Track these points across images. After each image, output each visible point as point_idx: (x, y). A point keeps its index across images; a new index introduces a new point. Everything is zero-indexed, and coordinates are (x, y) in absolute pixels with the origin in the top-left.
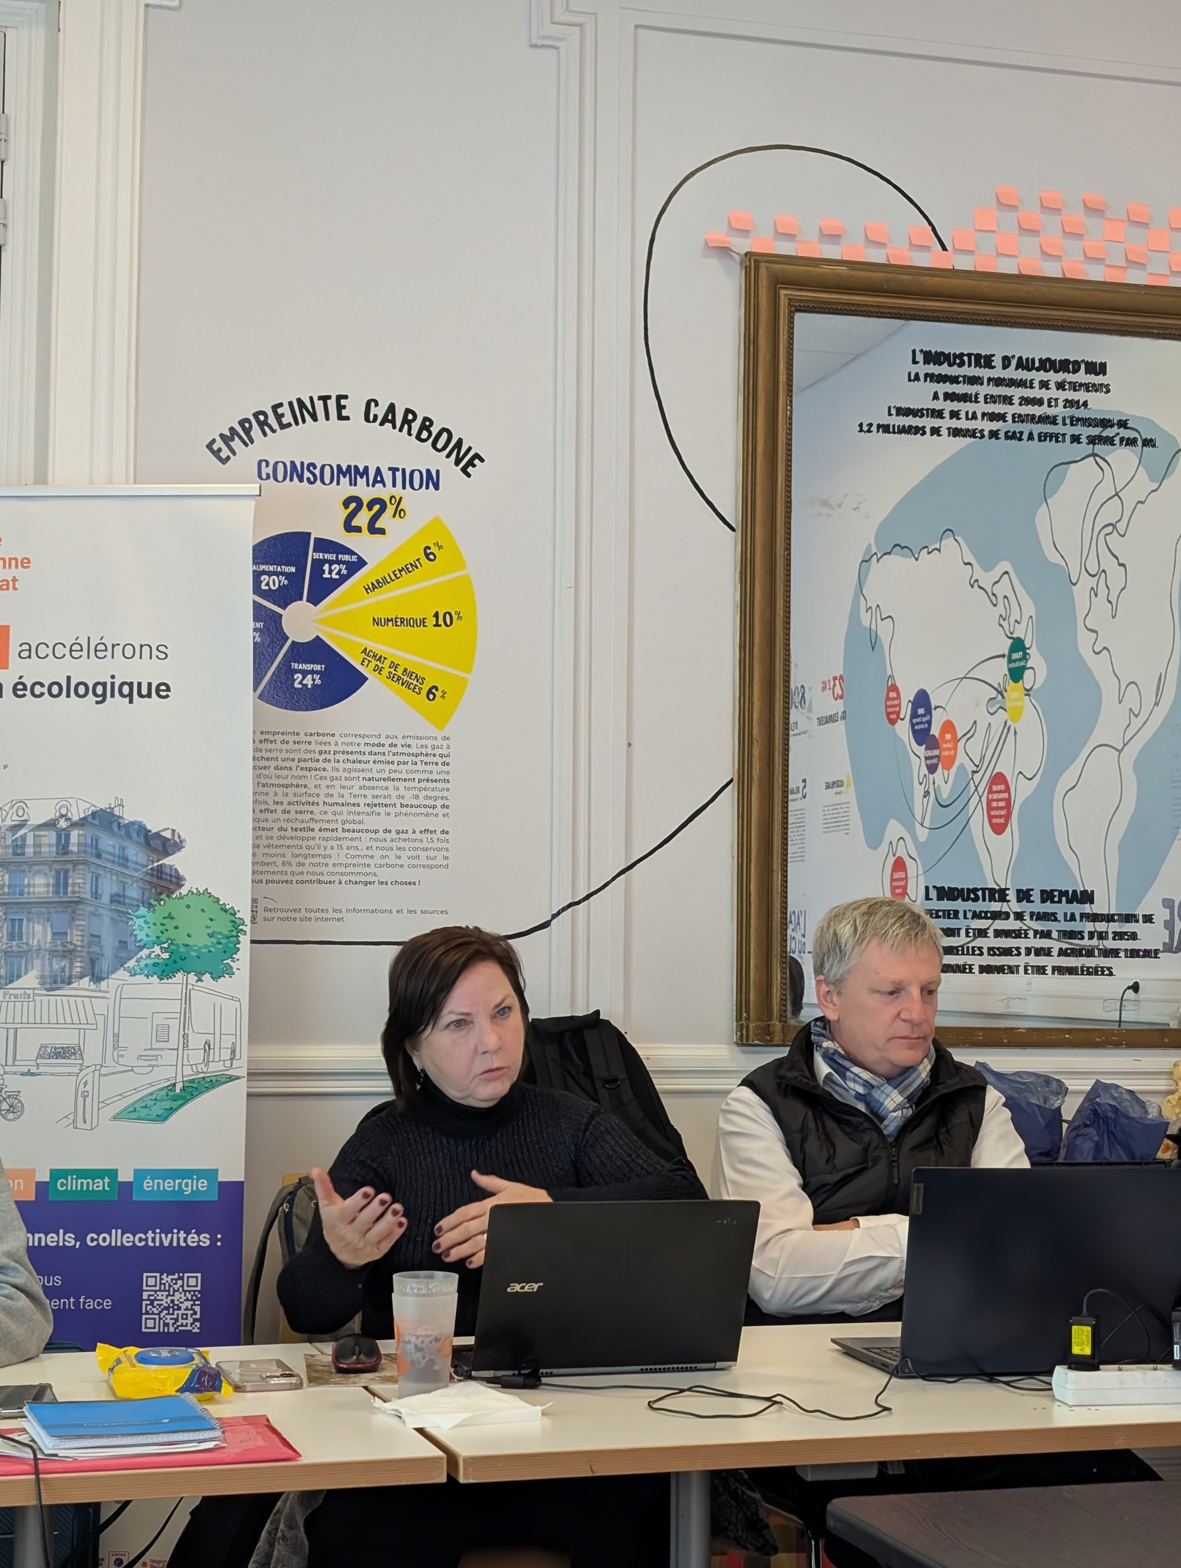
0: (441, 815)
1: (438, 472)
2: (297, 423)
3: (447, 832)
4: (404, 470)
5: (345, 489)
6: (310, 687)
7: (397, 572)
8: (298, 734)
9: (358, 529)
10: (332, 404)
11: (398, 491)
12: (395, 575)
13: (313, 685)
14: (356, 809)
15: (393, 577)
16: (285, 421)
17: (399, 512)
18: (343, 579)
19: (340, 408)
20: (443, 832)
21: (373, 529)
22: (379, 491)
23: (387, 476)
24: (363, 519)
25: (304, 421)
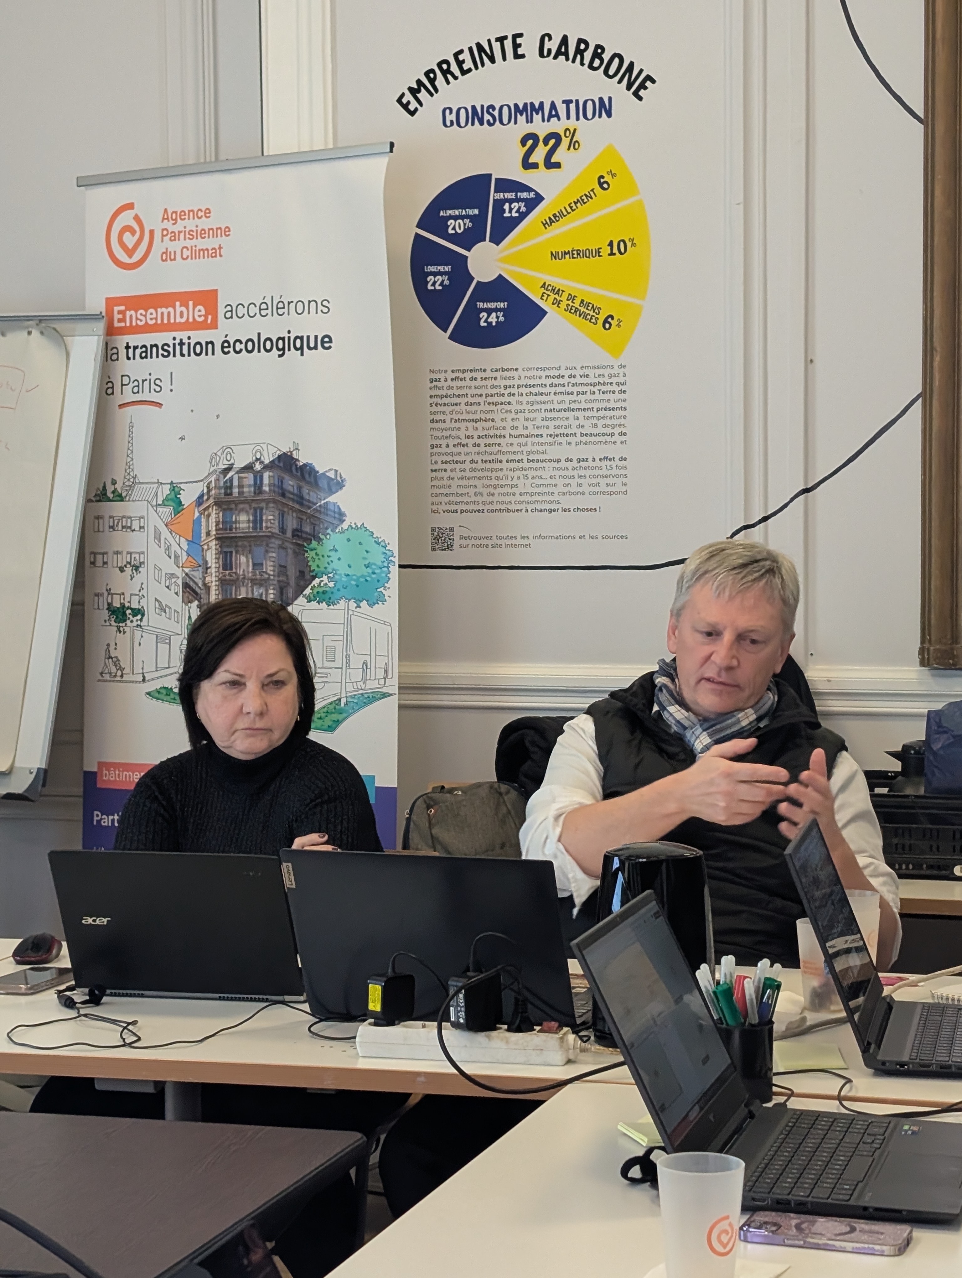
0: (619, 442)
1: (610, 99)
2: (476, 68)
3: (625, 459)
4: (577, 101)
5: (522, 127)
6: (494, 324)
7: (573, 205)
8: (485, 370)
9: (535, 166)
10: (508, 44)
11: (572, 123)
12: (571, 208)
13: (497, 322)
14: (540, 440)
15: (569, 210)
16: (465, 67)
17: (574, 145)
18: (523, 216)
19: (516, 46)
20: (622, 459)
21: (550, 164)
22: (555, 126)
23: (561, 109)
24: (538, 156)
25: (483, 64)
